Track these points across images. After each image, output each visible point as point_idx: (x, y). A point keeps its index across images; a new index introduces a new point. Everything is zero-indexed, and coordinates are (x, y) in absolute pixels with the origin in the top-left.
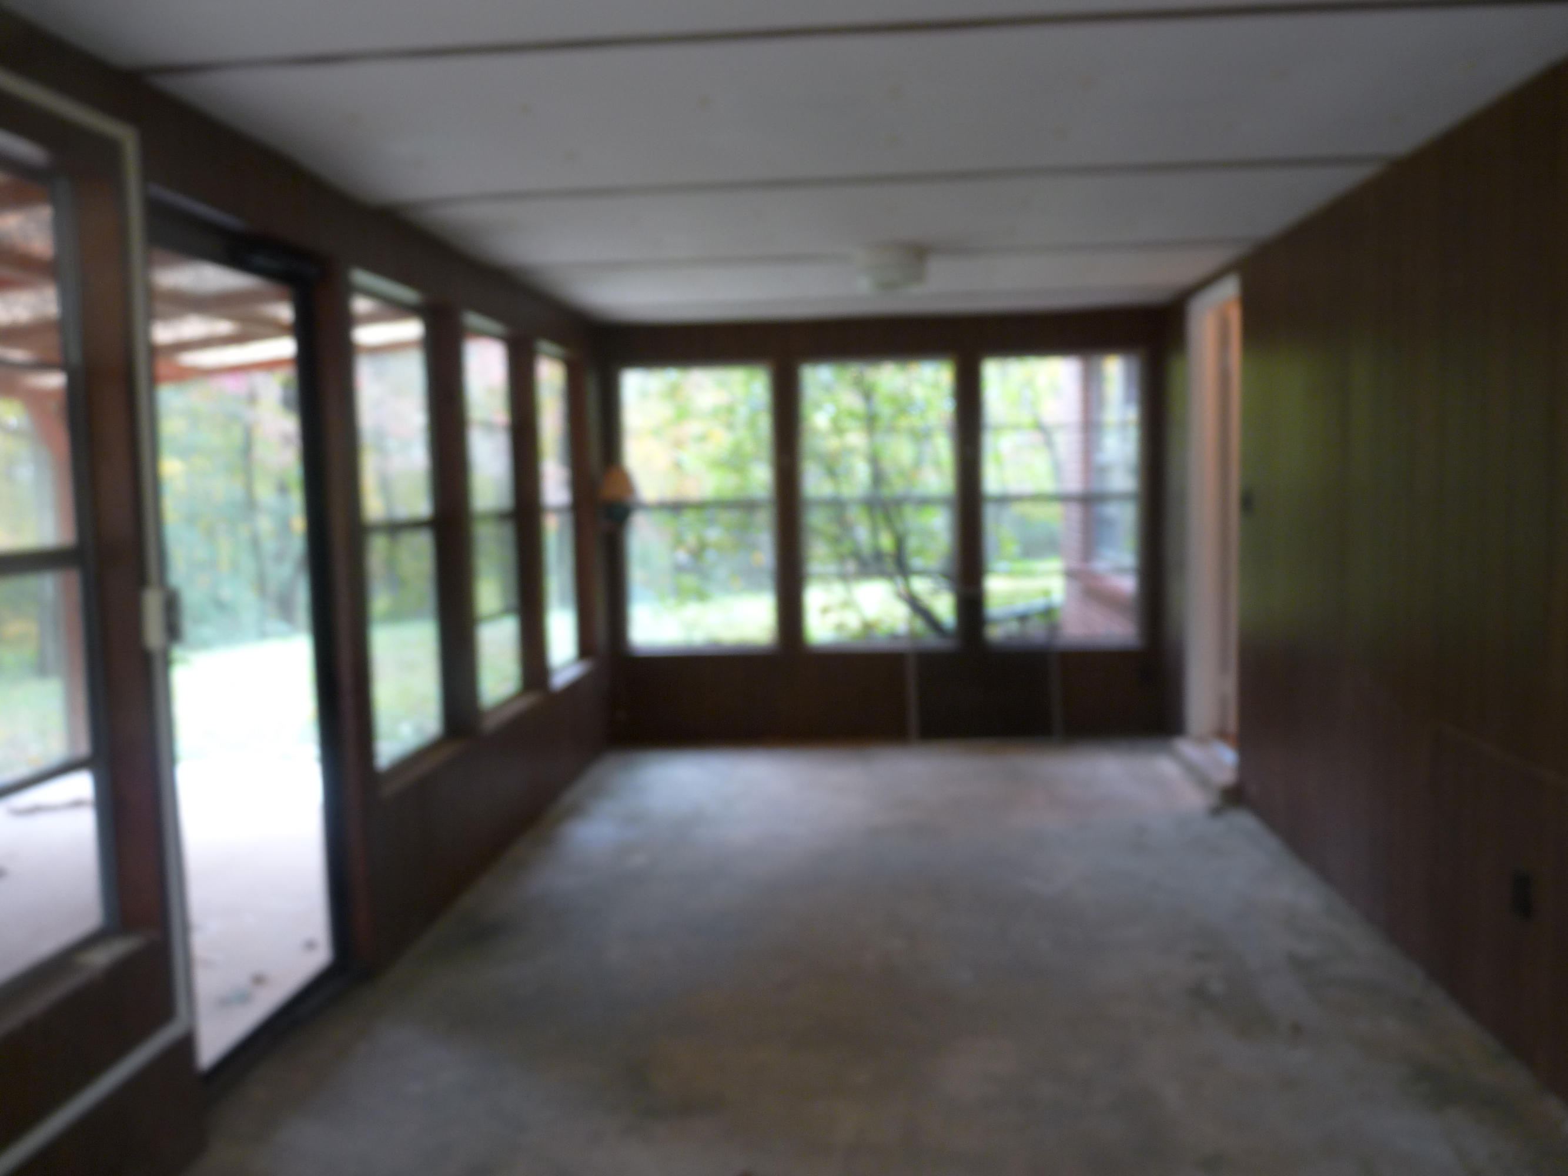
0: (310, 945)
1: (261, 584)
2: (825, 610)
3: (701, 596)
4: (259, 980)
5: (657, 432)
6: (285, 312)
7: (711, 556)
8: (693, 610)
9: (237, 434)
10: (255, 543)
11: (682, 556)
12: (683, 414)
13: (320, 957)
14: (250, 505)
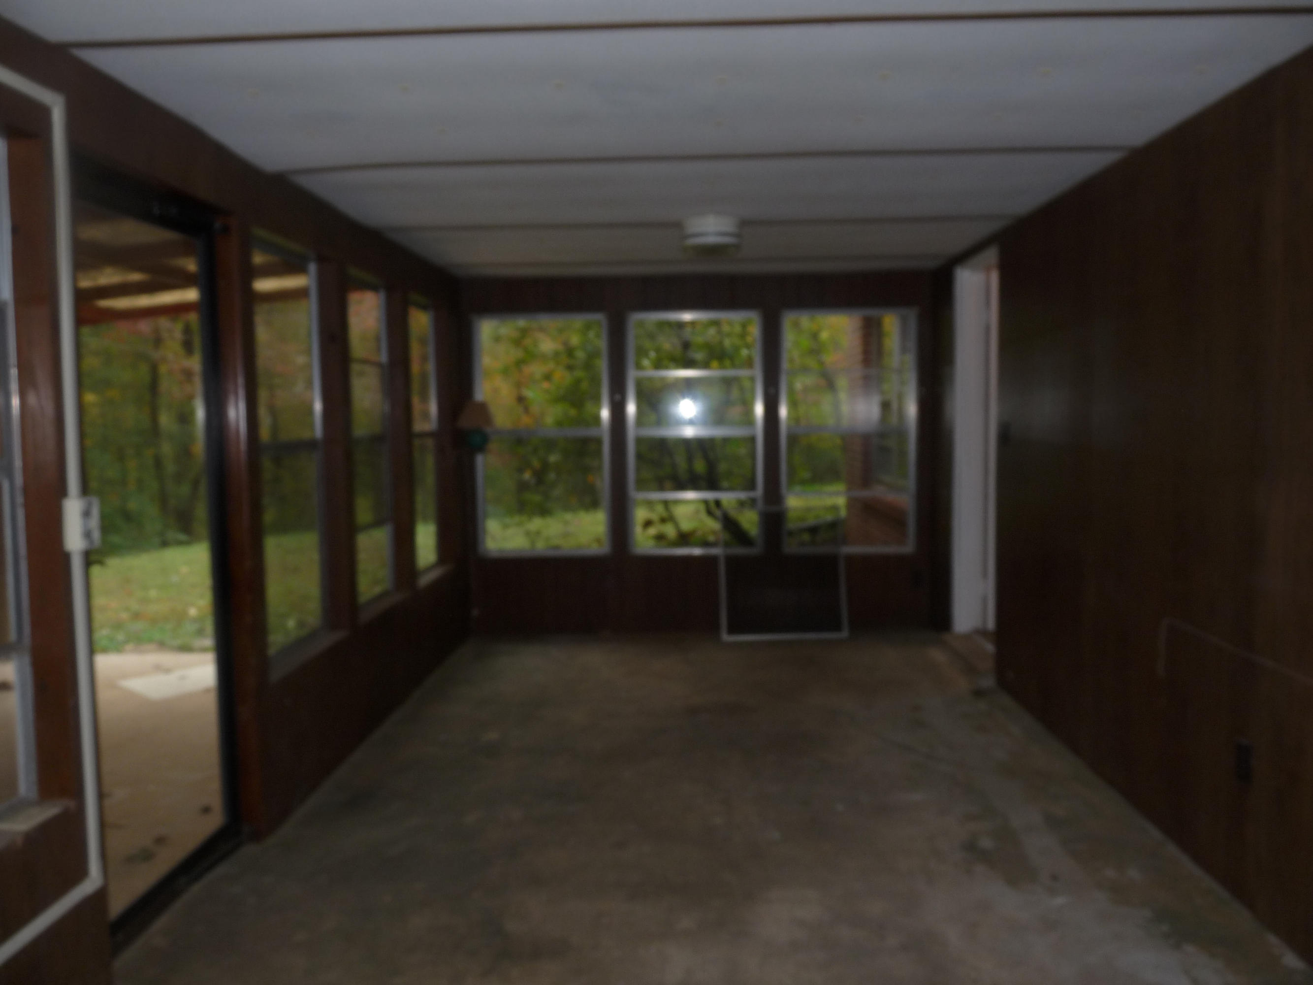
0: (206, 810)
1: (163, 500)
2: (648, 524)
3: (543, 511)
4: (160, 840)
5: (505, 372)
6: (191, 265)
7: (552, 476)
8: (536, 523)
9: (144, 370)
10: (158, 463)
11: (527, 476)
12: (530, 356)
13: (215, 821)
14: (154, 431)
